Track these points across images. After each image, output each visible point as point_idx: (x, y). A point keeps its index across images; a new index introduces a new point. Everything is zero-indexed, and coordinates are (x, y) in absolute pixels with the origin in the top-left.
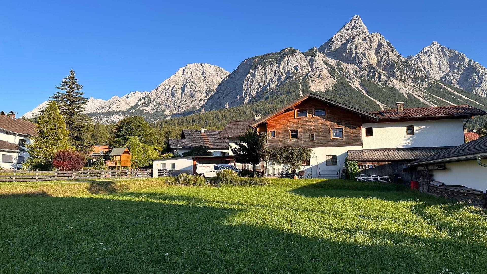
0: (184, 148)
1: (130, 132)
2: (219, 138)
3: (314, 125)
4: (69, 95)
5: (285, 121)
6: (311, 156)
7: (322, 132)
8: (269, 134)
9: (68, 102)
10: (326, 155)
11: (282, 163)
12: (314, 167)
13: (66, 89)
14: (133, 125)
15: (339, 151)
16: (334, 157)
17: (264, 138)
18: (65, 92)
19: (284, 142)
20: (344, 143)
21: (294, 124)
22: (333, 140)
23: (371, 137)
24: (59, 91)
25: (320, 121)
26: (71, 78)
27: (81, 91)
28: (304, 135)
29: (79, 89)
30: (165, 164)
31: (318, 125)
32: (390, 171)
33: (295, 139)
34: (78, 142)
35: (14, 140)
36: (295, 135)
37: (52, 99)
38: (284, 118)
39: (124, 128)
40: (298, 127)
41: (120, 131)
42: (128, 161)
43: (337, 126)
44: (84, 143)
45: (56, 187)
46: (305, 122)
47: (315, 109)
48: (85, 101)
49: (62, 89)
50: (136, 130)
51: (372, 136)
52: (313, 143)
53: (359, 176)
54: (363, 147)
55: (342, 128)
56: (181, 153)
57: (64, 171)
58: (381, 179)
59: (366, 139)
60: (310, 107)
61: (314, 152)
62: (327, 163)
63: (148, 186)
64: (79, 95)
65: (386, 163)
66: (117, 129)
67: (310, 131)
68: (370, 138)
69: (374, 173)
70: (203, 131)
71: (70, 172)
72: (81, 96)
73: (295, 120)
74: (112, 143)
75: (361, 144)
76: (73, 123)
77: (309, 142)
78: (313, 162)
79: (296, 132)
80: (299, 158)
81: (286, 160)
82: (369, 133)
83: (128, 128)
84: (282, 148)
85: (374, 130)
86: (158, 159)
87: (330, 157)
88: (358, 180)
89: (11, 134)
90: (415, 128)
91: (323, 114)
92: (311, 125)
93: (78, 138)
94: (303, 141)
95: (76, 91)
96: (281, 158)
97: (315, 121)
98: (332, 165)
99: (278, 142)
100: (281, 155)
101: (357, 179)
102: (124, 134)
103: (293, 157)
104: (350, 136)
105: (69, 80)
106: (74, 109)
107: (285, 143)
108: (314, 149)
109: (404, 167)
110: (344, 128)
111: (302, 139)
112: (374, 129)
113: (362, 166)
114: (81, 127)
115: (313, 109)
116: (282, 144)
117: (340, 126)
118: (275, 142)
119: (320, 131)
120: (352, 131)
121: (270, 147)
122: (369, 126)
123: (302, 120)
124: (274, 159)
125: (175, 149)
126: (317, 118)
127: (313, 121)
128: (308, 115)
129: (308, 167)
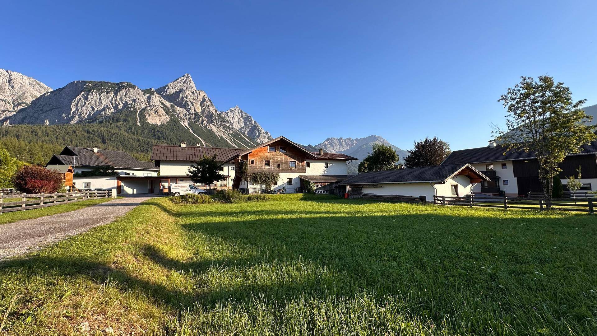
3: (280, 158)
5: (261, 154)
6: (278, 179)
8: (250, 162)
10: (287, 179)
12: (280, 186)
15: (294, 176)
16: (291, 179)
17: (246, 164)
20: (297, 171)
21: (267, 156)
22: (291, 169)
25: (284, 156)
28: (274, 164)
31: (282, 158)
32: (329, 188)
33: (267, 167)
36: (268, 163)
38: (260, 151)
40: (270, 158)
42: (71, 180)
43: (293, 160)
46: (274, 156)
47: (281, 148)
51: (310, 167)
52: (279, 170)
54: (306, 174)
58: (326, 193)
59: (307, 169)
60: (278, 145)
61: (280, 176)
62: (287, 184)
65: (327, 184)
67: (277, 162)
68: (308, 168)
69: (323, 190)
73: (268, 153)
75: (305, 172)
77: (277, 169)
78: (279, 183)
79: (269, 161)
80: (273, 180)
81: (265, 182)
82: (308, 165)
84: (260, 173)
85: (311, 164)
87: (289, 180)
88: (315, 194)
90: (328, 164)
91: (285, 151)
92: (278, 158)
96: (260, 180)
98: (290, 185)
99: (257, 168)
103: (269, 179)
104: (300, 167)
107: (261, 169)
108: (280, 174)
109: (334, 186)
110: (297, 161)
111: (273, 168)
113: (316, 185)
116: (259, 169)
117: (295, 161)
118: (255, 168)
119: (283, 162)
120: (301, 164)
121: (251, 172)
122: (307, 161)
123: (272, 153)
124: (255, 180)
126: (281, 154)
127: (280, 156)
128: (276, 151)
129: (276, 186)
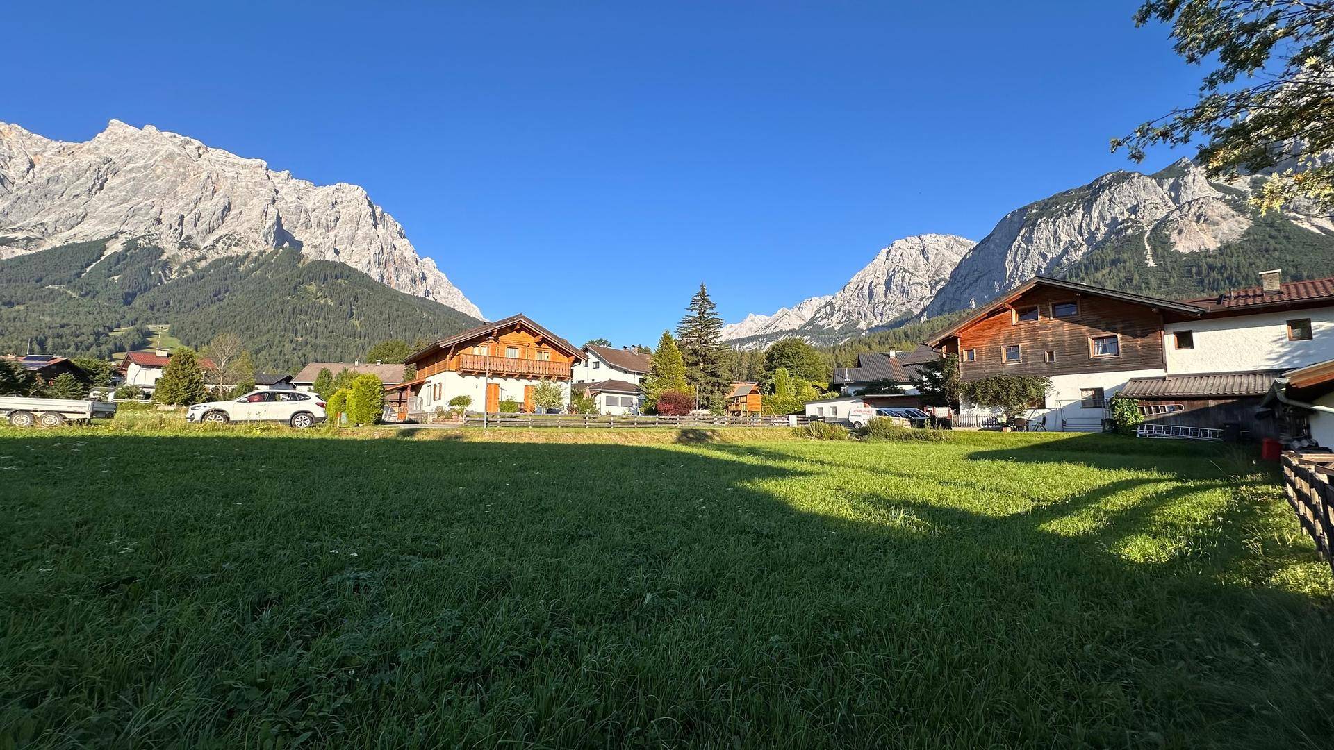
0: (856, 383)
1: (784, 361)
2: (904, 366)
3: (1053, 335)
4: (700, 317)
5: (993, 331)
6: (1048, 392)
7: (1071, 346)
8: (962, 355)
9: (700, 327)
10: (1082, 390)
11: (988, 405)
12: (1055, 413)
13: (696, 309)
14: (788, 351)
15: (1109, 381)
16: (1099, 392)
17: (953, 362)
18: (695, 314)
19: (992, 367)
20: (1121, 366)
21: (1010, 335)
22: (1097, 361)
23: (1189, 350)
24: (689, 313)
25: (1067, 327)
26: (702, 294)
27: (714, 310)
28: (1031, 354)
29: (712, 308)
30: (822, 408)
31: (1062, 334)
32: (1221, 418)
33: (1013, 363)
34: (714, 379)
35: (633, 380)
36: (1013, 353)
37: (682, 325)
38: (991, 326)
39: (777, 356)
40: (1020, 340)
41: (771, 361)
42: (757, 404)
43: (1104, 334)
44: (720, 380)
45: (642, 434)
46: (1034, 330)
47: (1054, 306)
48: (720, 323)
49: (692, 310)
50: (792, 358)
51: (1192, 347)
52: (1052, 368)
53: (1142, 428)
54: (1166, 371)
55: (1116, 336)
56: (851, 391)
57: (670, 417)
58: (1196, 434)
59: (1174, 355)
60: (1044, 301)
61: (1054, 384)
62: (1084, 404)
63: (764, 437)
64: (712, 316)
66: (767, 358)
67: (1045, 345)
68: (1186, 352)
69: (1179, 423)
70: (892, 354)
71: (674, 417)
72: (715, 317)
73: (1012, 328)
74: (760, 379)
75: (1163, 365)
76: (706, 354)
77: (1044, 366)
78: (1051, 403)
79: (1016, 349)
81: (996, 400)
82: (1185, 341)
83: (782, 355)
84: (987, 379)
85: (1197, 337)
86: (814, 401)
87: (1090, 393)
88: (1138, 436)
89: (630, 373)
91: (1073, 313)
92: (1046, 335)
93: (713, 374)
94: (1031, 364)
95: (708, 311)
96: (984, 397)
97: (1054, 326)
98: (1094, 407)
99: (980, 368)
100: (985, 391)
101: (1136, 433)
102: (776, 365)
103: (1008, 395)
104: (1137, 351)
105: (699, 298)
106: (707, 335)
107: (994, 370)
108: (1053, 378)
110: (1119, 336)
111: (1029, 362)
112: (1194, 334)
113: (1150, 408)
114: (716, 358)
115: (1050, 304)
116: (987, 371)
117: (1111, 333)
118: (975, 369)
119: (1067, 343)
120: (1139, 341)
121: (964, 378)
122: (1182, 328)
123: (1027, 326)
124: (973, 397)
125: (843, 385)
126: (1057, 321)
127: (1052, 327)
128: (1039, 317)
129: (1041, 412)
